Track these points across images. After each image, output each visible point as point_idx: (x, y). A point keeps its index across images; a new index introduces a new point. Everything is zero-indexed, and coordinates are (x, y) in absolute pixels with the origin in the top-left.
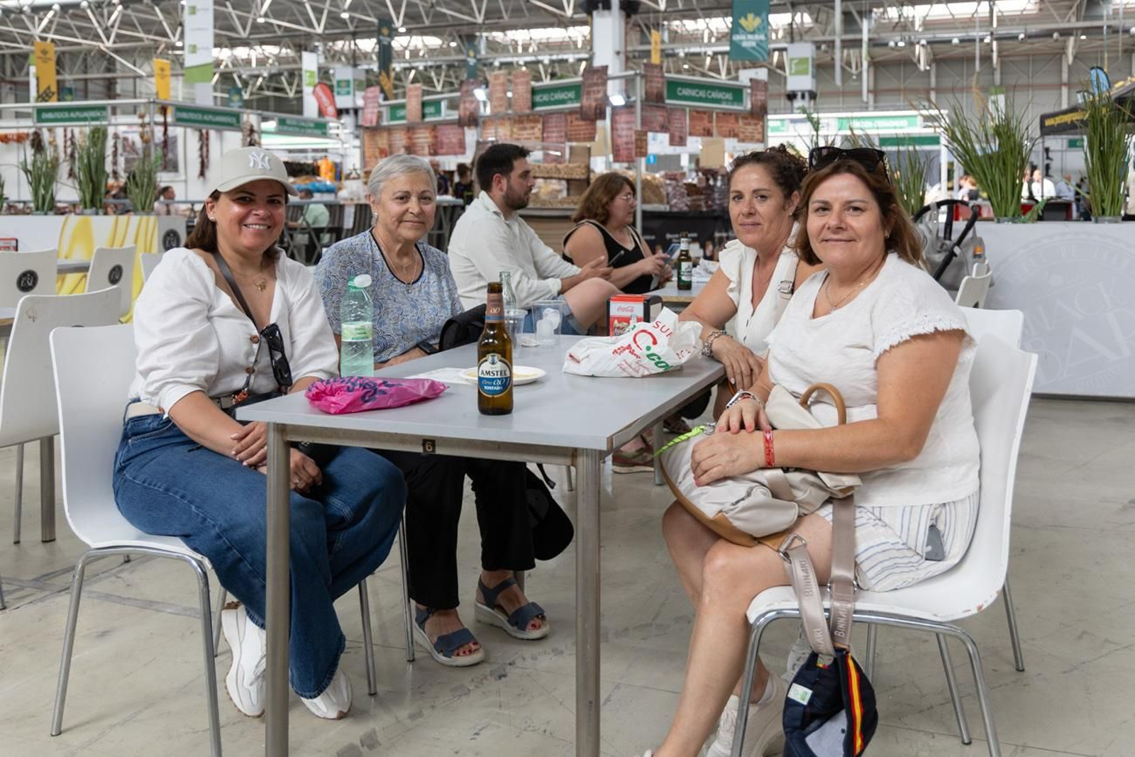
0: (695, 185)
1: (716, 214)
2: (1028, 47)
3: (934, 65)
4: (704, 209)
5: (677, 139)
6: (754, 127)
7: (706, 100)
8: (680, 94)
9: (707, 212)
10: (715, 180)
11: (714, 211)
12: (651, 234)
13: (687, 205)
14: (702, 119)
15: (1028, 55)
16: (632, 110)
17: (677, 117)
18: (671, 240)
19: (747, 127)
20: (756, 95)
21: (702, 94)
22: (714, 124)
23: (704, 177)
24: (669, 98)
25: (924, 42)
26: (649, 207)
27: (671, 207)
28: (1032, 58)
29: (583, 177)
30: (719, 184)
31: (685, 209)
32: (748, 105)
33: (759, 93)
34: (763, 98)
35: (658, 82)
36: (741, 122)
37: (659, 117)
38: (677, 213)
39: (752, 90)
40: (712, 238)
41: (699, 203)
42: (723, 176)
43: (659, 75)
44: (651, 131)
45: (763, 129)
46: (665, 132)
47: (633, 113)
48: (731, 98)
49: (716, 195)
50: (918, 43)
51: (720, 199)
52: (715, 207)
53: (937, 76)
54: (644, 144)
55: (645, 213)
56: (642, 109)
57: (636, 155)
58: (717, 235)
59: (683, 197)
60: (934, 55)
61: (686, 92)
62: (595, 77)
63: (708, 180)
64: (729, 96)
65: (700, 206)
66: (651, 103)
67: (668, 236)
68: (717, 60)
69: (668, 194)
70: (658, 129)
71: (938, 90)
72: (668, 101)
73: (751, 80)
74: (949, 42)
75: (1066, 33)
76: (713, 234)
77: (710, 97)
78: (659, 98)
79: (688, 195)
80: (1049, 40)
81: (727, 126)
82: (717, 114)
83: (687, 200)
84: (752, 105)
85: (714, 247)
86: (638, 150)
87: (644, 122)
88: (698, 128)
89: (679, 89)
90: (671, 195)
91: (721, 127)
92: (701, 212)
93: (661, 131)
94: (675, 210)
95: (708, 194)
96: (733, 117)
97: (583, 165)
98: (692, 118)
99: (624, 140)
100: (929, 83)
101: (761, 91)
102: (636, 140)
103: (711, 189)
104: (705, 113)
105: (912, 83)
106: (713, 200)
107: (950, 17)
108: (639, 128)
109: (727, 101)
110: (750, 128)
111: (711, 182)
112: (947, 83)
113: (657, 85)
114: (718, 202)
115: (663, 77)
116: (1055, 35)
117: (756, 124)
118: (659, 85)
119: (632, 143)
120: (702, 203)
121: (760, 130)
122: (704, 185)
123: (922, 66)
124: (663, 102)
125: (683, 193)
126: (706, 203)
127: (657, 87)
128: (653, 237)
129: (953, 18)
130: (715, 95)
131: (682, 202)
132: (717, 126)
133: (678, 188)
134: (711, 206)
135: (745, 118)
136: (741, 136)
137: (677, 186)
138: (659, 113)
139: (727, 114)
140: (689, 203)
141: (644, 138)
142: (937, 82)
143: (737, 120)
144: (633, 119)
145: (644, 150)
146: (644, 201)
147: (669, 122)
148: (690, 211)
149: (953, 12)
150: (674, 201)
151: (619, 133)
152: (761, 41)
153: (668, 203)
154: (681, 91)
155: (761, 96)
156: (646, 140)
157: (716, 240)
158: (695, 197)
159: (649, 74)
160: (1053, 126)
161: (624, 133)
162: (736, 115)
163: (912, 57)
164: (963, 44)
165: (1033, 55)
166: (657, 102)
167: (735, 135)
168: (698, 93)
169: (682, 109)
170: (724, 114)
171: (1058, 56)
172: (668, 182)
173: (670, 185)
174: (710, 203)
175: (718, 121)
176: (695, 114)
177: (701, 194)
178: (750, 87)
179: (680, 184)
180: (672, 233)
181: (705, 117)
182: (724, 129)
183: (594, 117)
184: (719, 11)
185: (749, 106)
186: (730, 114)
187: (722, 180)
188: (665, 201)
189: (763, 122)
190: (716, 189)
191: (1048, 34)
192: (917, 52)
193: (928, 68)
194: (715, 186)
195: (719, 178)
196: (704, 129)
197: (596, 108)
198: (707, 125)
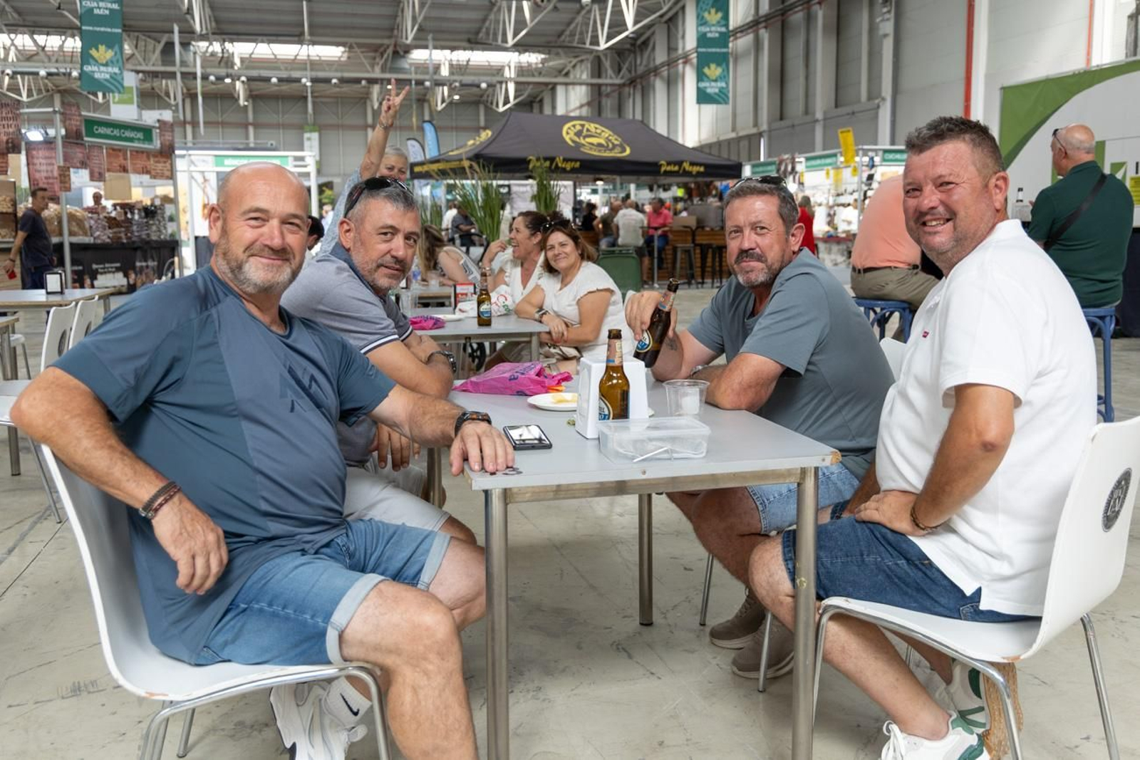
0: (115, 219)
1: (135, 246)
2: (338, 89)
3: (251, 101)
4: (125, 241)
5: (96, 175)
6: (163, 165)
7: (120, 139)
8: (96, 132)
9: (128, 243)
10: (133, 213)
11: (134, 242)
12: (78, 265)
13: (109, 237)
14: (118, 156)
15: (337, 97)
16: (53, 146)
17: (95, 154)
18: (97, 269)
19: (158, 165)
20: (164, 135)
21: (116, 132)
22: (129, 161)
23: (122, 211)
24: (87, 136)
25: (243, 78)
26: (75, 240)
27: (95, 238)
28: (340, 100)
29: (10, 210)
30: (136, 217)
31: (108, 240)
32: (157, 144)
33: (167, 134)
34: (170, 138)
35: (77, 121)
36: (152, 160)
37: (78, 154)
38: (100, 244)
39: (161, 130)
40: (134, 268)
41: (119, 235)
42: (139, 210)
43: (77, 113)
44: (74, 167)
45: (172, 167)
46: (86, 168)
47: (54, 149)
48: (142, 138)
49: (135, 228)
50: (238, 79)
51: (138, 231)
52: (134, 239)
53: (255, 112)
54: (67, 178)
55: (72, 245)
56: (64, 146)
57: (61, 190)
58: (138, 264)
59: (105, 229)
60: (251, 91)
61: (102, 130)
62: (4, 111)
63: (126, 213)
64: (140, 135)
65: (120, 238)
66: (71, 140)
67: (95, 266)
68: (17, 78)
69: (91, 227)
70: (78, 165)
71: (257, 126)
72: (86, 139)
73: (159, 121)
74: (268, 80)
75: (372, 81)
76: (134, 263)
77: (123, 136)
78: (78, 135)
79: (110, 228)
80: (359, 86)
81: (140, 163)
82: (131, 151)
83: (109, 232)
84: (161, 144)
85: (136, 275)
86: (62, 185)
87: (66, 158)
88: (115, 165)
89: (96, 127)
90: (94, 227)
91: (135, 164)
92: (123, 244)
93: (82, 168)
94: (99, 241)
95: (127, 227)
96: (145, 155)
97: (8, 199)
98: (109, 155)
99: (44, 174)
100: (247, 117)
101: (168, 131)
102: (60, 175)
103: (130, 221)
104: (120, 150)
105: (231, 117)
106: (132, 232)
107: (273, 57)
108: (62, 164)
109: (139, 139)
110: (160, 166)
111: (129, 216)
112: (264, 118)
113: (75, 123)
114: (136, 234)
115: (80, 115)
116: (364, 82)
117: (165, 162)
118: (78, 123)
119: (54, 178)
120: (123, 235)
121: (169, 167)
122: (123, 218)
123: (242, 102)
124: (83, 140)
125: (105, 226)
126: (126, 235)
127: (76, 126)
128: (81, 268)
129: (276, 58)
130: (128, 134)
131: (105, 234)
132: (132, 163)
133: (99, 221)
134: (130, 238)
135: (155, 156)
136: (153, 173)
137: (99, 219)
138: (78, 150)
139: (138, 152)
140: (111, 235)
141: (67, 173)
142: (254, 118)
143: (148, 158)
144: (54, 155)
145: (67, 185)
146: (71, 234)
147: (88, 158)
148: (113, 242)
149: (275, 53)
150: (98, 233)
151: (38, 167)
152: (115, 74)
153: (92, 235)
154: (97, 130)
155: (168, 137)
156: (69, 175)
157: (138, 269)
158: (115, 230)
159: (68, 112)
160: (421, 172)
161: (44, 168)
162: (148, 154)
163: (233, 91)
164: (281, 83)
165: (341, 97)
166: (77, 139)
167: (148, 172)
168: (112, 132)
169: (100, 147)
170: (137, 152)
171: (363, 101)
172: (90, 215)
173: (91, 218)
174: (129, 235)
175: (131, 159)
176: (111, 151)
177: (122, 227)
178: (159, 128)
179: (101, 216)
180: (97, 264)
181: (121, 154)
182: (139, 166)
183: (5, 151)
184: (25, 29)
185: (158, 146)
186: (143, 152)
187: (139, 214)
188: (89, 234)
189: (171, 160)
190: (134, 222)
191: (358, 81)
192: (237, 88)
193: (246, 103)
194: (132, 219)
195: (136, 211)
196: (120, 166)
197: (7, 142)
198: (123, 162)
